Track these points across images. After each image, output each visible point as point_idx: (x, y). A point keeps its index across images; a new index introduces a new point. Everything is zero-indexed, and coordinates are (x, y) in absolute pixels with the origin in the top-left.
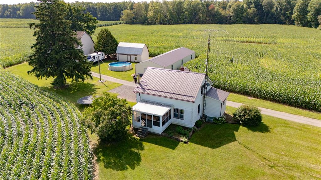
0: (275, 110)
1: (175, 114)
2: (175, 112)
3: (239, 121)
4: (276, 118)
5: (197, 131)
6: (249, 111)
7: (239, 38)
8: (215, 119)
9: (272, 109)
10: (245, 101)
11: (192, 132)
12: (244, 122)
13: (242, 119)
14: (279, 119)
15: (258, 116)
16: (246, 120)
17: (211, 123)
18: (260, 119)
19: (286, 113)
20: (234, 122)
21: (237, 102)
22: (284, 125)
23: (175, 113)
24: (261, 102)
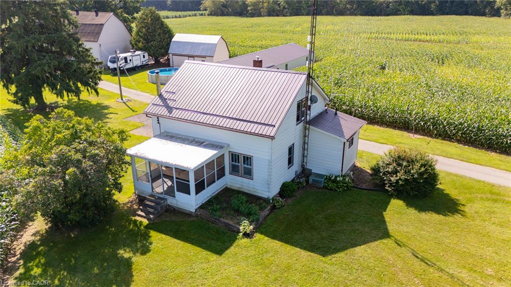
0: (467, 161)
1: (233, 165)
2: (233, 161)
3: (385, 185)
4: (470, 178)
5: (282, 206)
6: (408, 161)
7: (401, 34)
8: (328, 178)
9: (462, 160)
10: (403, 142)
11: (269, 207)
12: (394, 186)
13: (391, 180)
14: (479, 181)
15: (430, 173)
16: (401, 182)
17: (320, 188)
18: (433, 182)
19: (493, 169)
20: (372, 187)
21: (386, 144)
22: (489, 196)
23: (234, 163)
24: (436, 144)
